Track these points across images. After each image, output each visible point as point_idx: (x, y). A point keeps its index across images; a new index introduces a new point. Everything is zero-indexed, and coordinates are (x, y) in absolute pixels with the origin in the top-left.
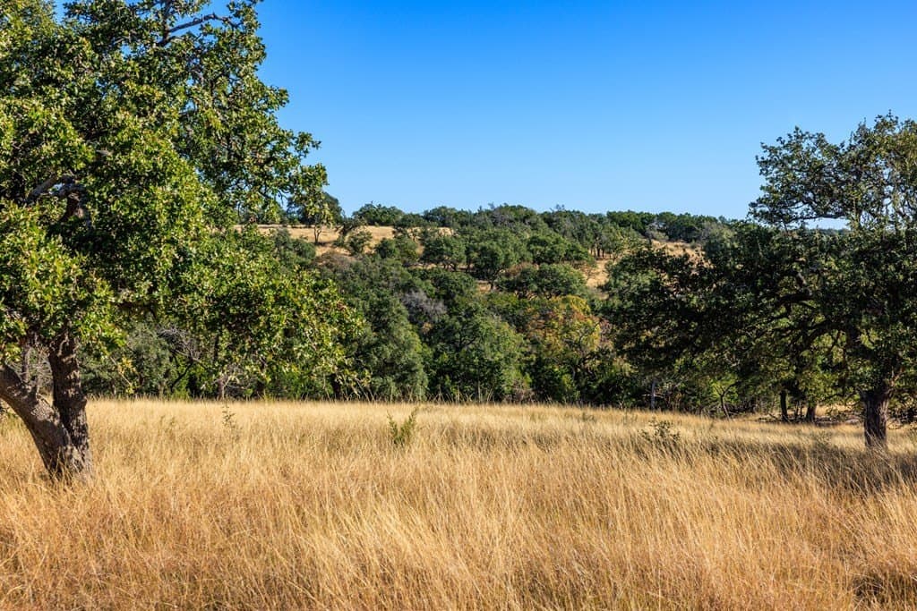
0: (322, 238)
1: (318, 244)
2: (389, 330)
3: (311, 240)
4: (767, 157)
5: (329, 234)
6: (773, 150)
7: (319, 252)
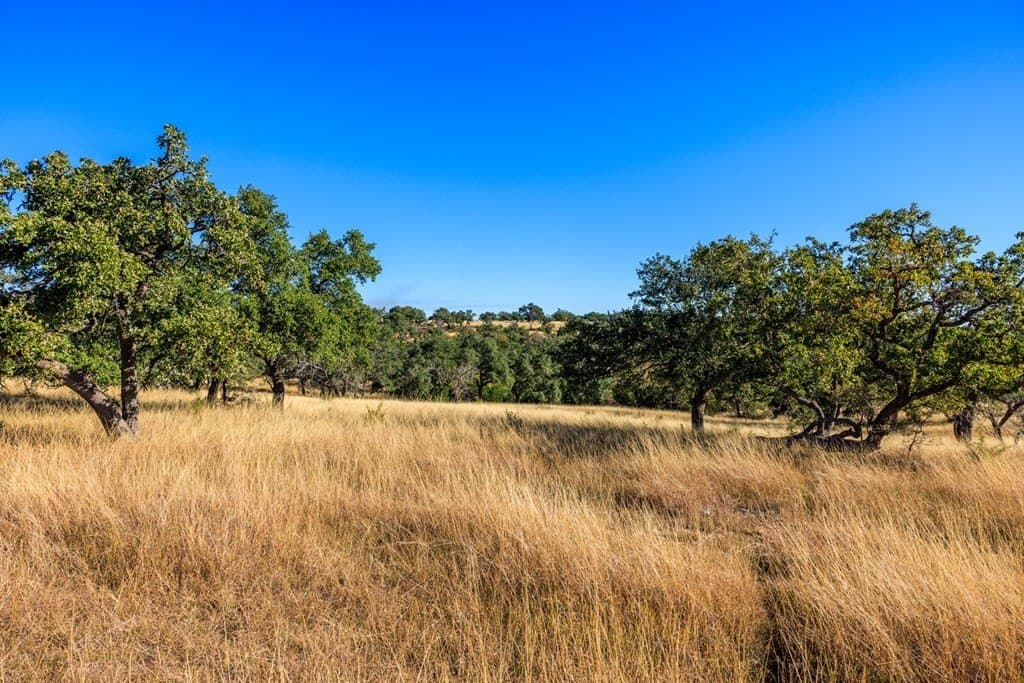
0: (533, 327)
1: (531, 329)
2: (541, 368)
3: (527, 328)
4: (642, 269)
5: (537, 324)
6: (646, 266)
7: (531, 333)
